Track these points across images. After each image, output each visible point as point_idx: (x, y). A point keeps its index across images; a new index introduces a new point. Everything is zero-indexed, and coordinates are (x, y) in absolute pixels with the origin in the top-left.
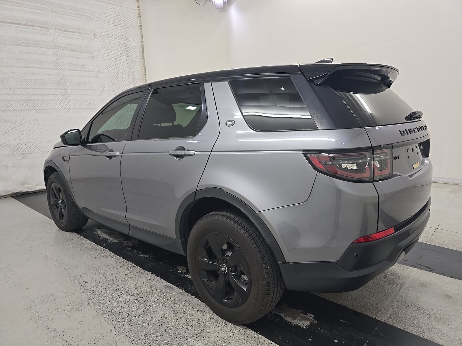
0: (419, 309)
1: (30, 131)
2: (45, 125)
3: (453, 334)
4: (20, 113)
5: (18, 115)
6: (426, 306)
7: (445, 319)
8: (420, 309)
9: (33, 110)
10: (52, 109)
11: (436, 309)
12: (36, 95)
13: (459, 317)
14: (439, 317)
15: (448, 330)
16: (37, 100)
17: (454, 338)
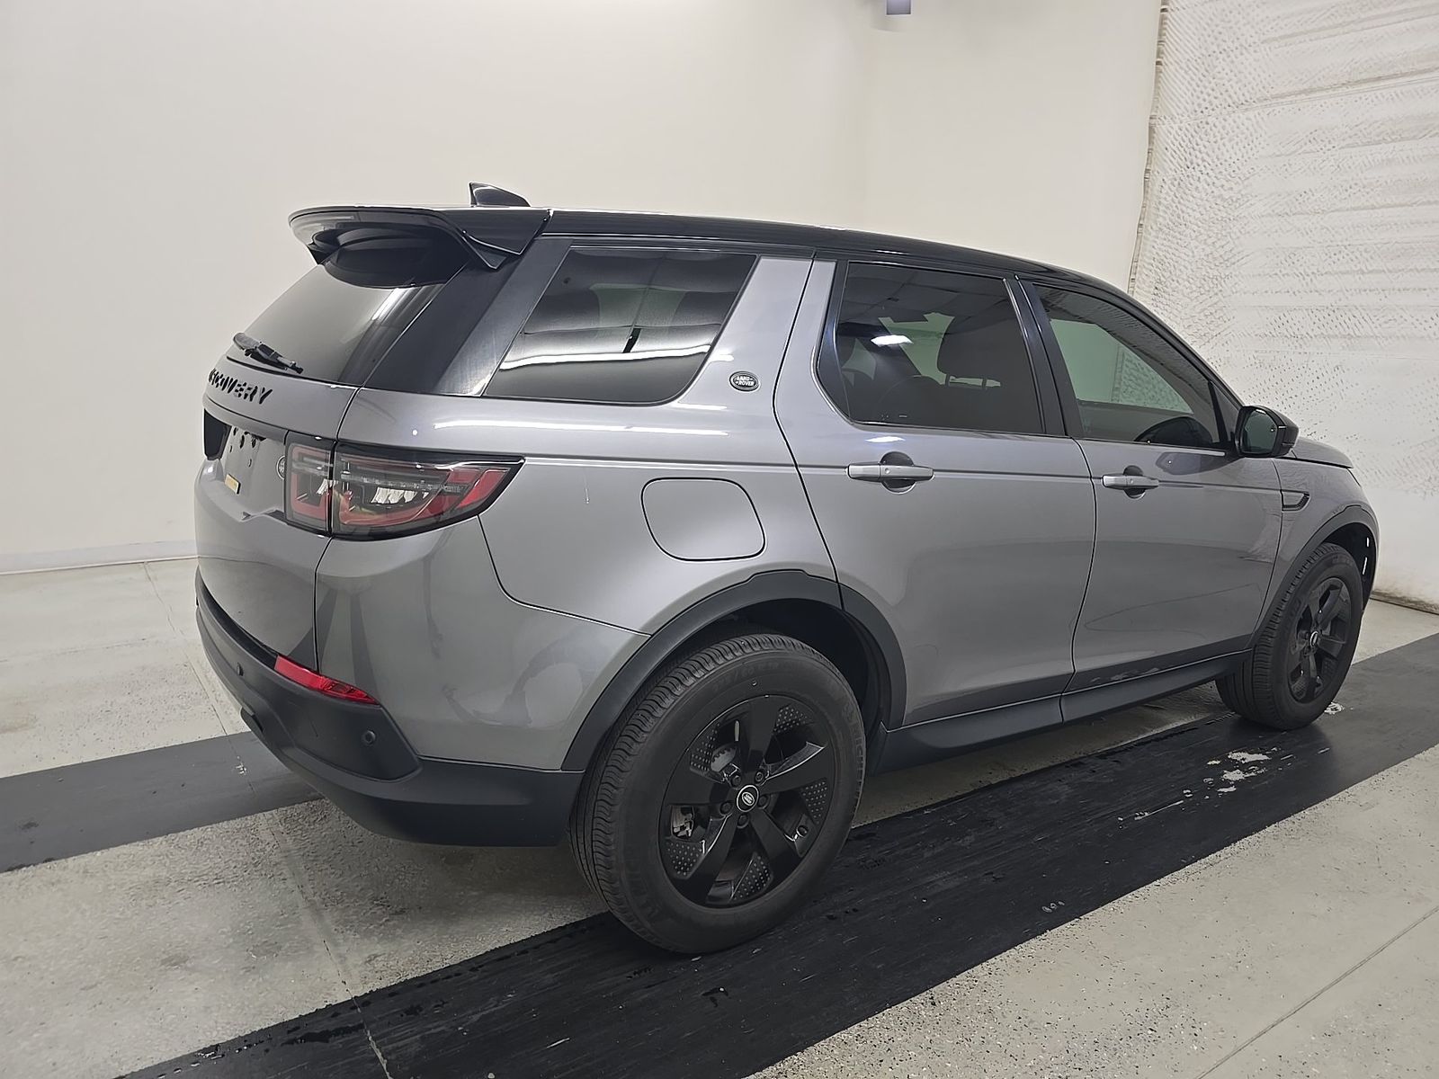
0: (216, 879)
1: (1314, 398)
2: (1357, 384)
3: (112, 877)
4: (1305, 344)
5: (1299, 350)
6: (207, 897)
7: (145, 896)
8: (216, 881)
9: (1344, 337)
10: (1398, 337)
11: (182, 904)
12: (1363, 293)
13: (116, 921)
14: (162, 891)
15: (126, 877)
16: (1361, 306)
17: (105, 871)
